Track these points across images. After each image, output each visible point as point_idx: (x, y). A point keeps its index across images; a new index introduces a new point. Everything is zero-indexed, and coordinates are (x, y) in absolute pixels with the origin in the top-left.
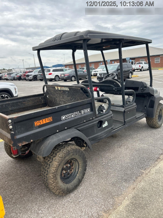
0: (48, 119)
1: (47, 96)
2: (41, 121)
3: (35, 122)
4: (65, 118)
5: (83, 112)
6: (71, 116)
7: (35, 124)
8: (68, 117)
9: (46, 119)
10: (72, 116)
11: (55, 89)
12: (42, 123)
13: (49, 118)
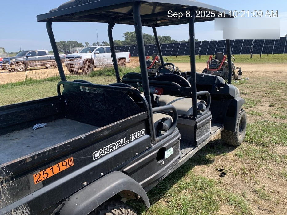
0: (65, 163)
1: (66, 101)
2: (49, 170)
3: (34, 176)
4: (100, 154)
5: (133, 137)
6: (112, 148)
7: (35, 179)
8: (107, 151)
9: (61, 164)
10: (114, 148)
11: (80, 90)
12: (51, 175)
13: (67, 160)
